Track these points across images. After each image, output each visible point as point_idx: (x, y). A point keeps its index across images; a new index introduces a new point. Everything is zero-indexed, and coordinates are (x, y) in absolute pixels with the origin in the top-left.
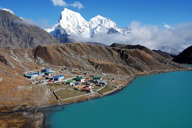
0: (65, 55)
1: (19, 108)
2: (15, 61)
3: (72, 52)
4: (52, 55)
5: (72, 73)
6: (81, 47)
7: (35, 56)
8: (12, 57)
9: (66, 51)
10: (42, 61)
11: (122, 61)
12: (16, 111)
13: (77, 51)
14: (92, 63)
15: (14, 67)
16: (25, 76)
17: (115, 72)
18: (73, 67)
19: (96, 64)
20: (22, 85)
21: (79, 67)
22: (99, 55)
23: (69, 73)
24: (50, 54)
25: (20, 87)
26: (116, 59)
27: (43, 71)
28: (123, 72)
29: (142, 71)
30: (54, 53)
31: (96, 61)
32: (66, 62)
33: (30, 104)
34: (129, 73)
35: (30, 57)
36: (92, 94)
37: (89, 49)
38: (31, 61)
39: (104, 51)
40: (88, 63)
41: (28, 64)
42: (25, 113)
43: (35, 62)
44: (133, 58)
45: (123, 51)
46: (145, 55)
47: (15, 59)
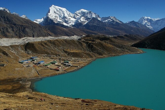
0: (46, 48)
1: (17, 79)
2: (13, 53)
3: (52, 46)
4: (37, 48)
5: (51, 58)
6: (58, 42)
7: (26, 49)
8: (11, 50)
9: (48, 45)
10: (30, 52)
11: (89, 50)
12: (16, 81)
13: (56, 45)
14: (66, 52)
15: (12, 57)
16: (19, 62)
17: (81, 57)
18: (52, 55)
19: (69, 52)
20: (18, 67)
21: (56, 55)
22: (71, 46)
23: (49, 58)
24: (36, 48)
25: (17, 69)
26: (85, 48)
27: (31, 58)
28: (87, 56)
29: (102, 55)
30: (38, 47)
31: (68, 50)
32: (47, 52)
33: (23, 77)
34: (91, 57)
35: (22, 49)
36: (61, 71)
37: (65, 42)
38: (23, 52)
39: (76, 43)
40: (63, 51)
41: (21, 54)
42: (21, 82)
43: (26, 53)
44: (97, 48)
45: (90, 43)
46: (106, 45)
47: (12, 51)
